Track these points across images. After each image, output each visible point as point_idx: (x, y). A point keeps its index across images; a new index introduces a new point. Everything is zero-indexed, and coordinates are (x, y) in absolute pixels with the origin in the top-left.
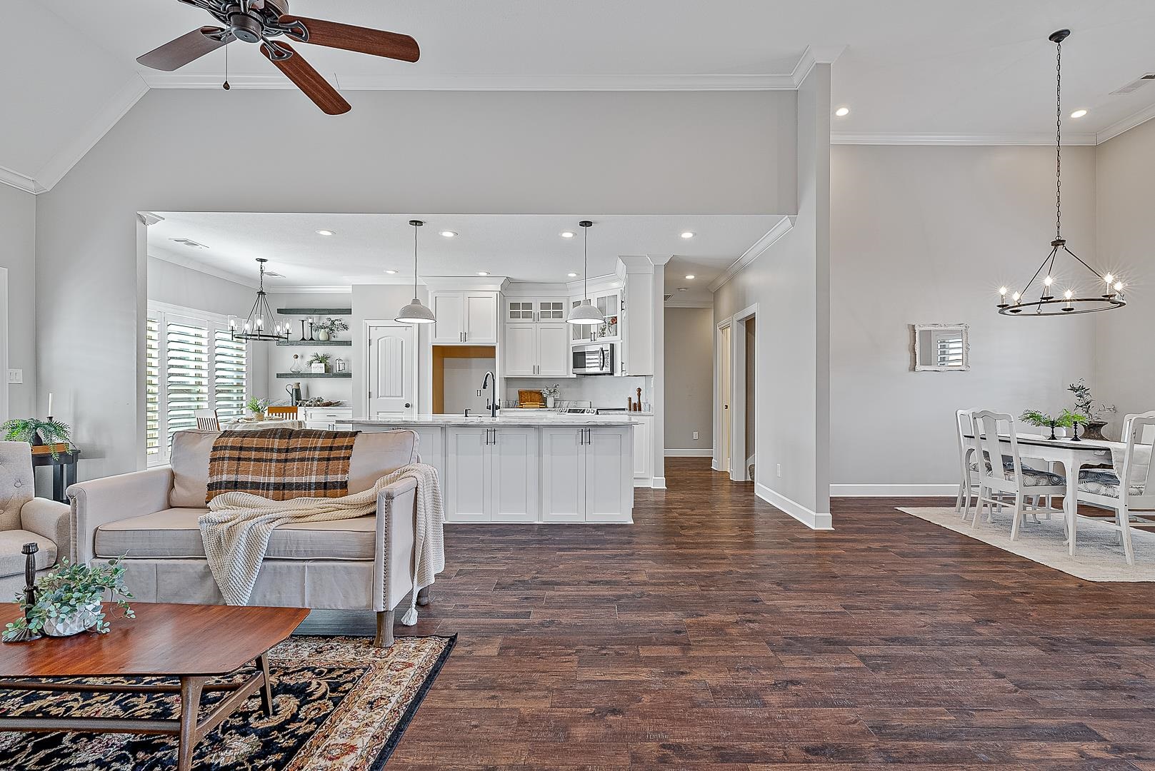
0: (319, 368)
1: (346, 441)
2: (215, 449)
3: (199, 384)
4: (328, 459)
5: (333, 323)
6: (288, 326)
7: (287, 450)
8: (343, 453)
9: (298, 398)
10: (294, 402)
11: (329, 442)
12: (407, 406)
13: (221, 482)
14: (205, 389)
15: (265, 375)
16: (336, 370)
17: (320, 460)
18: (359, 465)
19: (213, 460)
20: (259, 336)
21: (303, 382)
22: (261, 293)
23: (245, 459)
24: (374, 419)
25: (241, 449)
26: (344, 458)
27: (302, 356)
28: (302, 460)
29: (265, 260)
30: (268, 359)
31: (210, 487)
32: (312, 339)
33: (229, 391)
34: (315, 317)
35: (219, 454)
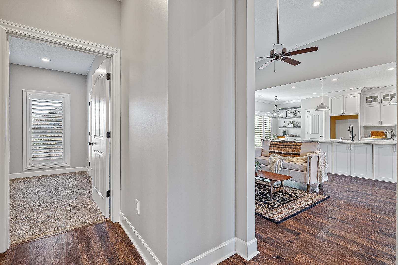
0: (291, 125)
1: (300, 144)
2: (270, 144)
3: (261, 130)
4: (295, 148)
5: (295, 111)
6: (283, 114)
7: (286, 146)
8: (299, 147)
9: (285, 134)
10: (284, 135)
11: (295, 144)
12: (321, 137)
13: (272, 152)
14: (262, 132)
15: (276, 127)
16: (296, 125)
17: (293, 148)
18: (303, 150)
19: (270, 147)
20: (276, 117)
21: (286, 129)
22: (276, 106)
23: (276, 147)
24: (309, 140)
25: (276, 145)
26: (299, 148)
27: (286, 122)
28: (289, 148)
29: (277, 97)
30: (277, 123)
31: (270, 152)
32: (289, 117)
33: (267, 132)
34: (290, 110)
35: (271, 145)
